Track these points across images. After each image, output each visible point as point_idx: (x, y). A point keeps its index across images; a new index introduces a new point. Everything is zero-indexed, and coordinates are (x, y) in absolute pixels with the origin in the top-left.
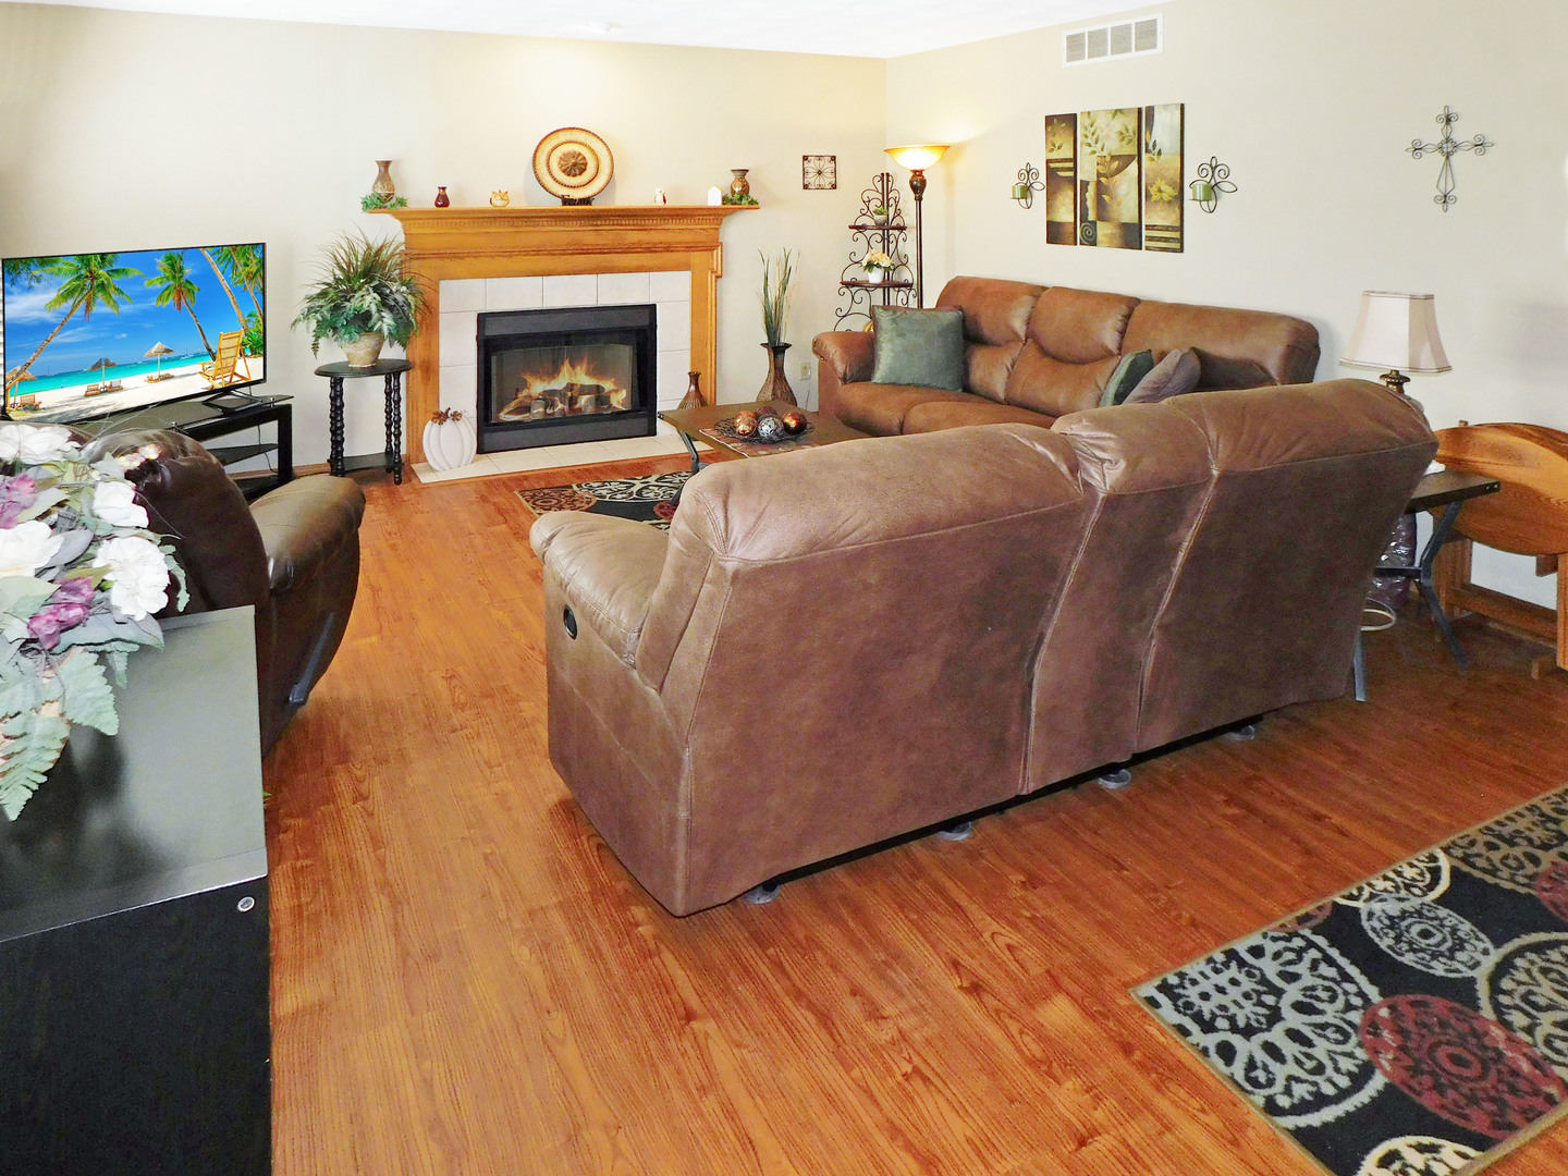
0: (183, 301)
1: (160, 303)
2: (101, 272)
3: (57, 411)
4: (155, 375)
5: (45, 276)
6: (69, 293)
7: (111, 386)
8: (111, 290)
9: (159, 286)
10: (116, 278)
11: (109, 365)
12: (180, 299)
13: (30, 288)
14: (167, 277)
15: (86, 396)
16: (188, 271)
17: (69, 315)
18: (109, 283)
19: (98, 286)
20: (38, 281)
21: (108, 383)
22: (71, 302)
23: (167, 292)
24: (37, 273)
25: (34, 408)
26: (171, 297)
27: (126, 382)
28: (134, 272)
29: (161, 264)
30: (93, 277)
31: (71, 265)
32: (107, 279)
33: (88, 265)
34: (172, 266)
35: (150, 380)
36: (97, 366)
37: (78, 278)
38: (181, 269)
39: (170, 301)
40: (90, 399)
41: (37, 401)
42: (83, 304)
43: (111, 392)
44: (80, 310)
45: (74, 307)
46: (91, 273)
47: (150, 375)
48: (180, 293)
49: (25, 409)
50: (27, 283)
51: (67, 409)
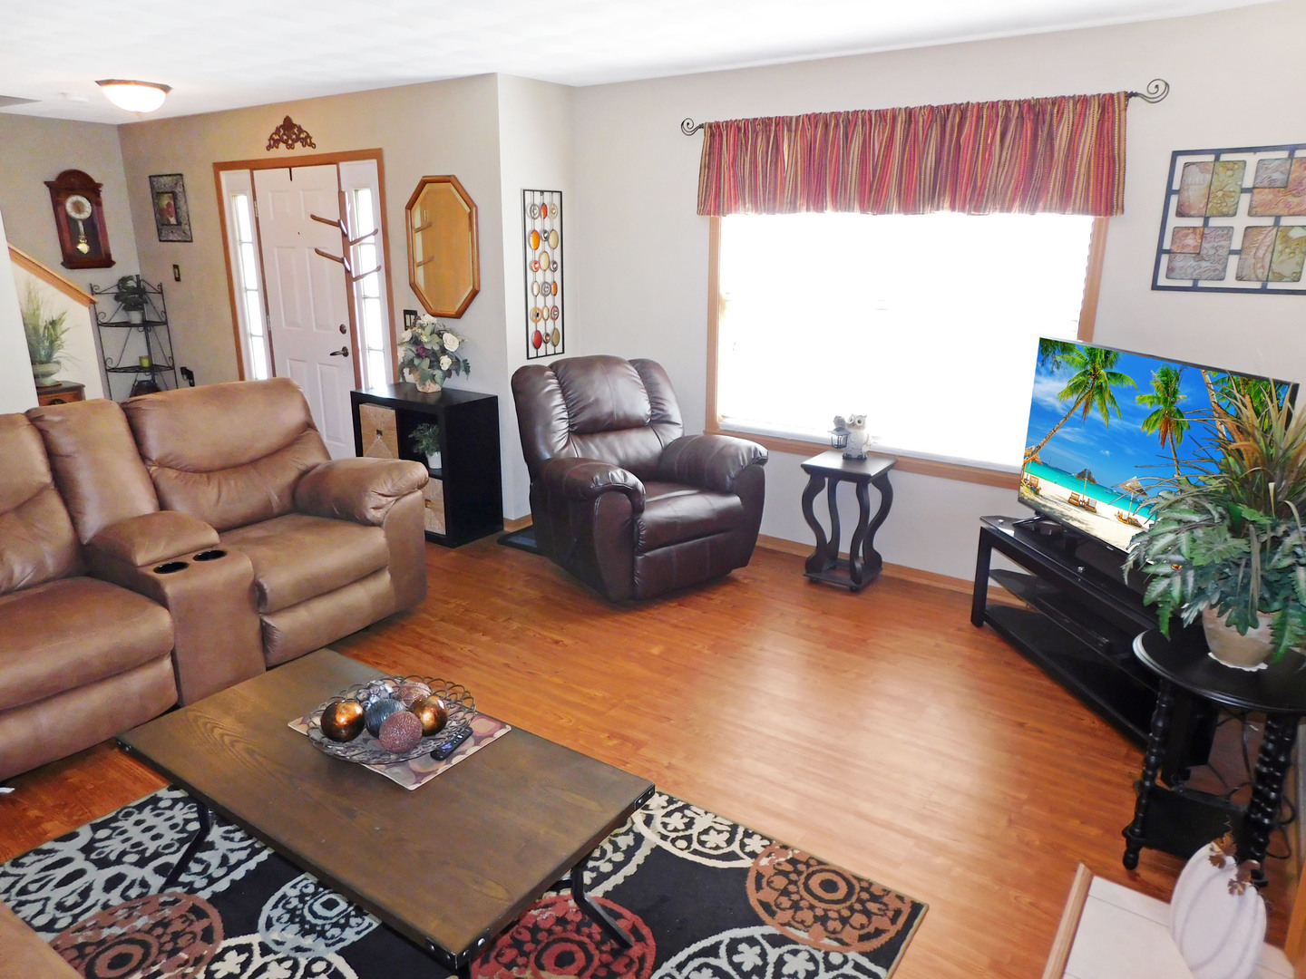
0: (1168, 435)
1: (1146, 429)
2: (1102, 372)
3: (1049, 504)
4: (1126, 514)
5: (1063, 364)
6: (1075, 388)
7: (1088, 504)
8: (1107, 396)
9: (1149, 407)
10: (1113, 383)
11: (1091, 480)
12: (1166, 431)
13: (1052, 373)
14: (1159, 398)
15: (1070, 502)
16: (1181, 397)
17: (1072, 411)
18: (1106, 387)
19: (1098, 387)
20: (1058, 368)
21: (1086, 499)
22: (1075, 397)
23: (1155, 418)
24: (1058, 358)
25: (1036, 490)
26: (1158, 426)
27: (1101, 506)
28: (1130, 382)
29: (1156, 378)
30: (1096, 377)
31: (1082, 357)
32: (1105, 381)
33: (1093, 361)
34: (1167, 385)
35: (1120, 517)
36: (1081, 475)
37: (1084, 373)
38: (1175, 392)
39: (1154, 431)
40: (1072, 507)
41: (1039, 485)
42: (1082, 404)
43: (1087, 510)
44: (1079, 410)
45: (1077, 403)
46: (1094, 370)
47: (1121, 511)
48: (1167, 422)
49: (1031, 488)
50: (1050, 366)
51: (1054, 506)
